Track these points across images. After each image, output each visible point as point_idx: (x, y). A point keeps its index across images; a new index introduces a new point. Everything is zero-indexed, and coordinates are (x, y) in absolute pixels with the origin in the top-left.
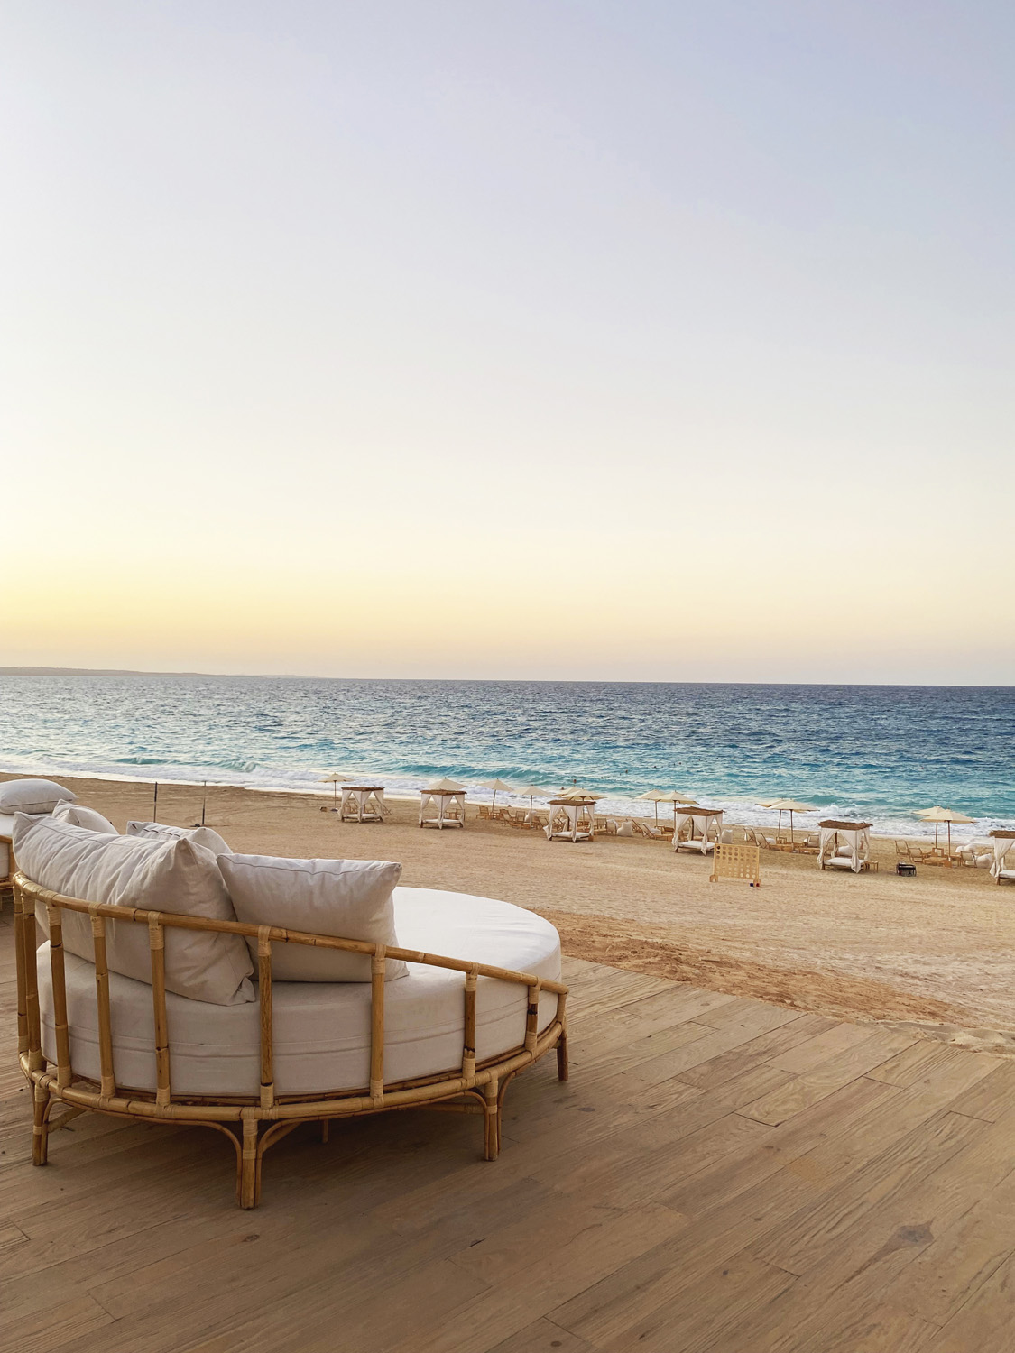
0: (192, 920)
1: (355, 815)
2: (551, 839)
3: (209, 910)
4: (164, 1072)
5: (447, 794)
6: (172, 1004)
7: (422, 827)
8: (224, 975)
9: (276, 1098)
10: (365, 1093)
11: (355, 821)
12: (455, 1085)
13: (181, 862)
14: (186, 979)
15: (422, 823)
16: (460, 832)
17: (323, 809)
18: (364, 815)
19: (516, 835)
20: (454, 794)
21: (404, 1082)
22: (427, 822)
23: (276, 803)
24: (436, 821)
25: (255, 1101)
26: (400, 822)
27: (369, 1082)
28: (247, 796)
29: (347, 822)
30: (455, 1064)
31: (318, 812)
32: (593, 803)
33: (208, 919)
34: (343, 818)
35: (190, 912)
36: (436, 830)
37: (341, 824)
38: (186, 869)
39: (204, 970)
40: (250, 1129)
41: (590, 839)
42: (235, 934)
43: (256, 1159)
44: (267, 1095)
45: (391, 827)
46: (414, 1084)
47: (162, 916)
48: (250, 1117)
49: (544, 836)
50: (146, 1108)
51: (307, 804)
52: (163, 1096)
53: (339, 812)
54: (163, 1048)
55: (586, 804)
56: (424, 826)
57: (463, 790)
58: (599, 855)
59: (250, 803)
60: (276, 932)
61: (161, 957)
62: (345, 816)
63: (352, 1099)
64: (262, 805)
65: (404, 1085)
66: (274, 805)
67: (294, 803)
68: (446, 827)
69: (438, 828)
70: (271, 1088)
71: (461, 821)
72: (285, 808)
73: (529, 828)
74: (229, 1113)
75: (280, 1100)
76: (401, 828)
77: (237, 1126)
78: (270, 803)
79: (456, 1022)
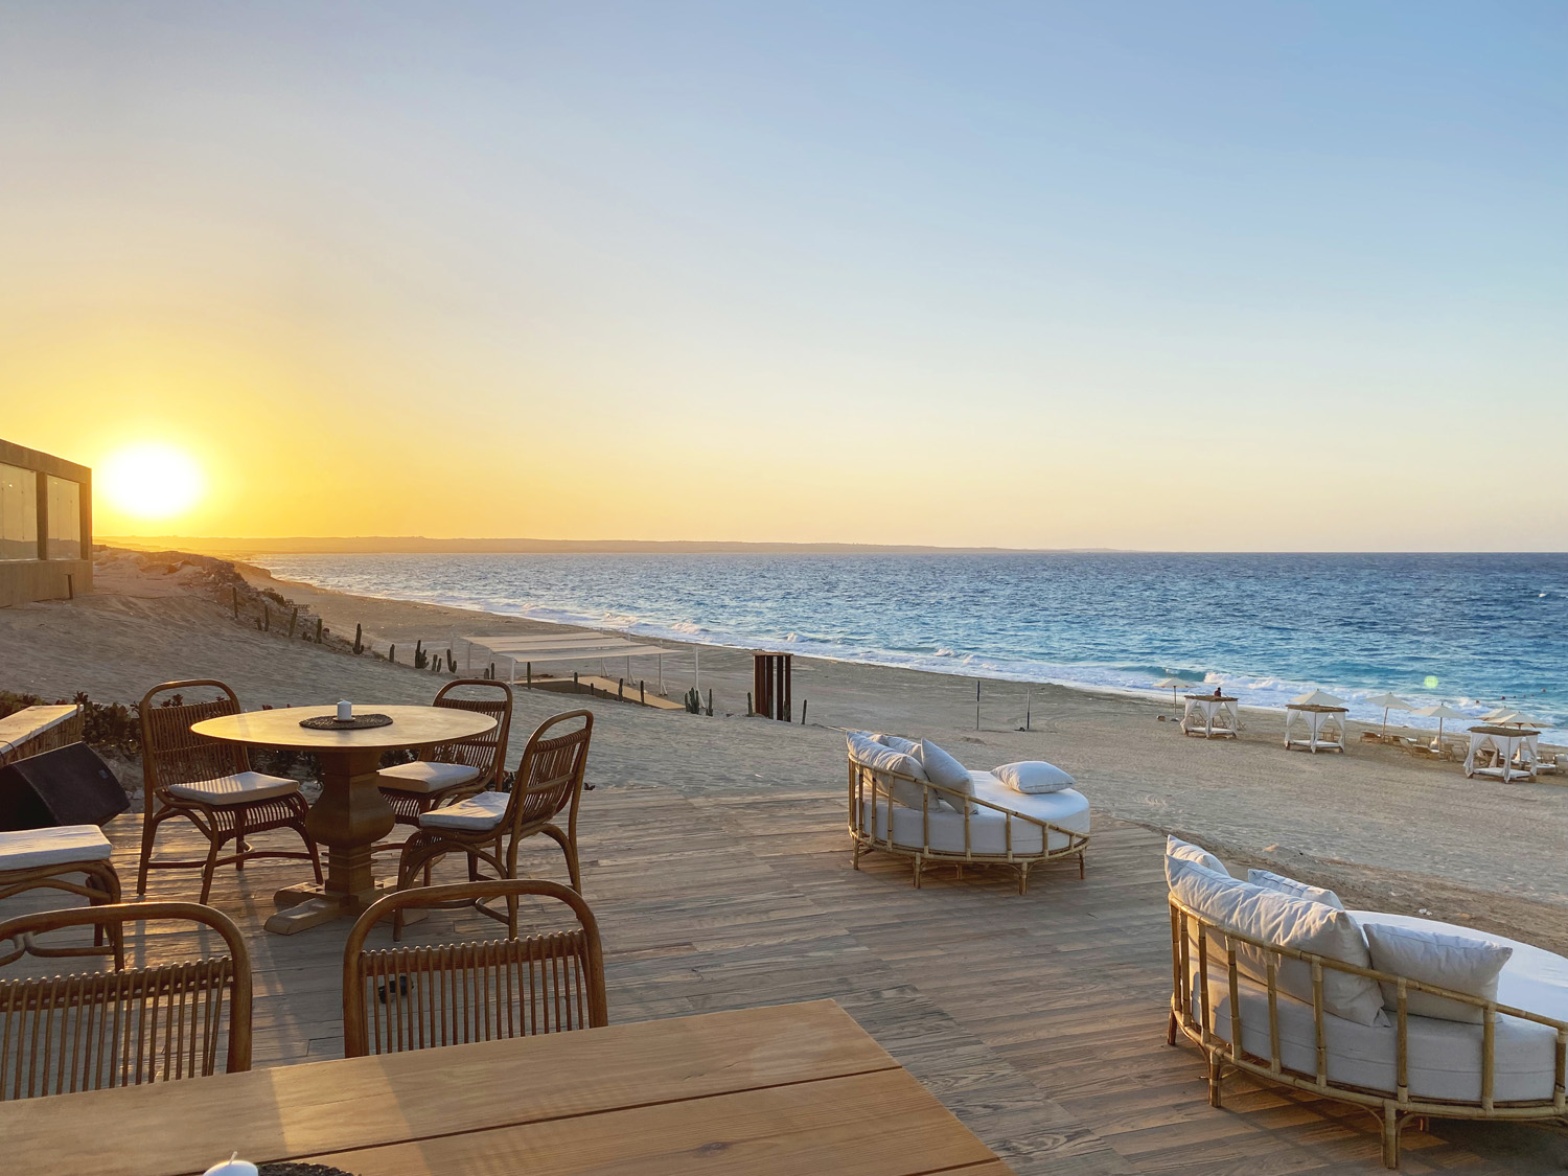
0: (1345, 966)
1: (1203, 729)
2: (1471, 776)
3: (1359, 961)
4: (1320, 1064)
5: (1322, 711)
6: (1328, 1019)
7: (1288, 748)
8: (1368, 1005)
9: (1410, 1097)
10: (1479, 1105)
11: (1201, 736)
12: (1550, 1111)
13: (1339, 925)
14: (1340, 1005)
15: (1289, 744)
16: (1341, 758)
17: (1161, 718)
18: (1214, 729)
19: (1420, 768)
20: (1331, 711)
21: (1508, 1102)
22: (1295, 744)
23: (1104, 707)
24: (1307, 742)
25: (1394, 1096)
26: (1259, 741)
27: (1481, 1098)
28: (1071, 697)
29: (1193, 736)
30: (1548, 1095)
31: (1154, 721)
32: (1536, 733)
33: (1359, 967)
34: (1187, 731)
35: (1344, 960)
36: (1308, 755)
37: (1185, 738)
38: (1343, 932)
39: (1352, 1000)
40: (1391, 1115)
41: (1531, 780)
42: (1373, 978)
43: (1396, 1136)
44: (1404, 1093)
45: (1248, 747)
46: (1516, 1105)
47: (1323, 960)
48: (1391, 1108)
49: (1462, 772)
50: (1309, 1086)
51: (1140, 710)
52: (1322, 1080)
53: (1182, 725)
54: (1320, 1048)
55: (1525, 733)
56: (1292, 747)
57: (1342, 706)
58: (1548, 804)
59: (1073, 706)
60: (1411, 983)
61: (1320, 987)
62: (1190, 729)
63: (1468, 1108)
64: (1089, 708)
65: (1509, 1105)
66: (1102, 709)
67: (1125, 708)
68: (1320, 750)
69: (1311, 751)
70: (1405, 1089)
71: (1341, 744)
72: (1115, 714)
73: (1435, 757)
74: (1377, 1101)
75: (1412, 1098)
76: (1261, 749)
77: (1381, 1110)
78: (1096, 707)
79: (1550, 1066)
